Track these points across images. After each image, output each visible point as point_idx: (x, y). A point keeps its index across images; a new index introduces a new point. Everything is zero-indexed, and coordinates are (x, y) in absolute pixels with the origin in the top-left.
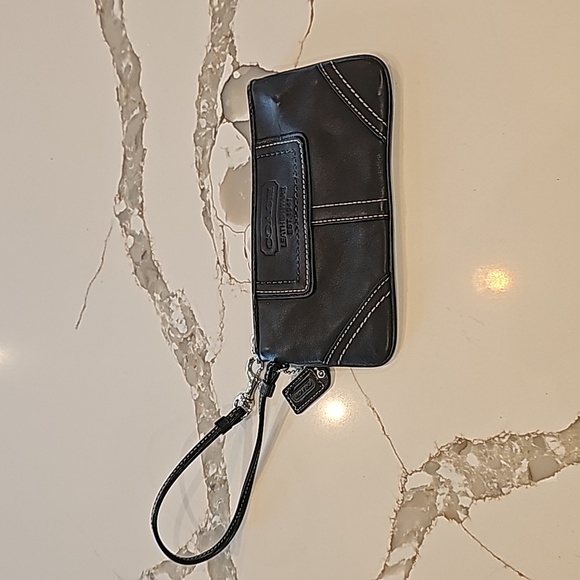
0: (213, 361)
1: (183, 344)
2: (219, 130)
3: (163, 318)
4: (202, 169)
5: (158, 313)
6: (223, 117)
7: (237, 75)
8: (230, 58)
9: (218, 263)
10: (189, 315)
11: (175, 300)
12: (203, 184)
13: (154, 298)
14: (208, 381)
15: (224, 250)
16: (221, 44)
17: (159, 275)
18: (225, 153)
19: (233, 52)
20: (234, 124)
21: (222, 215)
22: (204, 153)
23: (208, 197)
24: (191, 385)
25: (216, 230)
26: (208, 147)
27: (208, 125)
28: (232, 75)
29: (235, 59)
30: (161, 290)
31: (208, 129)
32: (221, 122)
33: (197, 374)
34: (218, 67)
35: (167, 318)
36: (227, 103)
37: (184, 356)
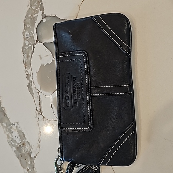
0: (35, 157)
1: (19, 148)
2: (35, 46)
3: (8, 135)
4: (27, 64)
5: (5, 133)
6: (38, 40)
7: (44, 20)
8: (40, 12)
9: (37, 110)
10: (21, 134)
11: (14, 127)
12: (27, 72)
13: (3, 125)
14: (32, 166)
15: (40, 104)
16: (35, 5)
17: (5, 114)
18: (39, 58)
19: (42, 9)
20: (43, 43)
21: (38, 87)
22: (28, 57)
23: (31, 78)
24: (24, 168)
25: (35, 95)
26: (30, 54)
27: (29, 44)
28: (42, 20)
29: (43, 13)
30: (6, 121)
31: (30, 46)
32: (36, 43)
33: (27, 163)
34: (34, 16)
35: (10, 135)
36: (40, 34)
37: (20, 154)
